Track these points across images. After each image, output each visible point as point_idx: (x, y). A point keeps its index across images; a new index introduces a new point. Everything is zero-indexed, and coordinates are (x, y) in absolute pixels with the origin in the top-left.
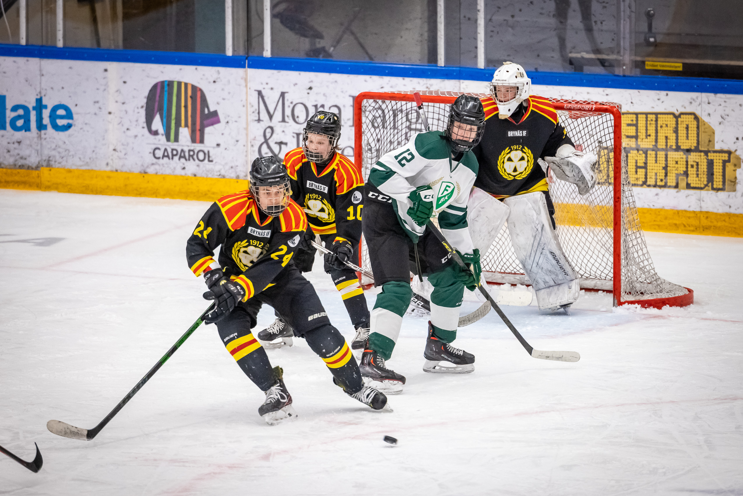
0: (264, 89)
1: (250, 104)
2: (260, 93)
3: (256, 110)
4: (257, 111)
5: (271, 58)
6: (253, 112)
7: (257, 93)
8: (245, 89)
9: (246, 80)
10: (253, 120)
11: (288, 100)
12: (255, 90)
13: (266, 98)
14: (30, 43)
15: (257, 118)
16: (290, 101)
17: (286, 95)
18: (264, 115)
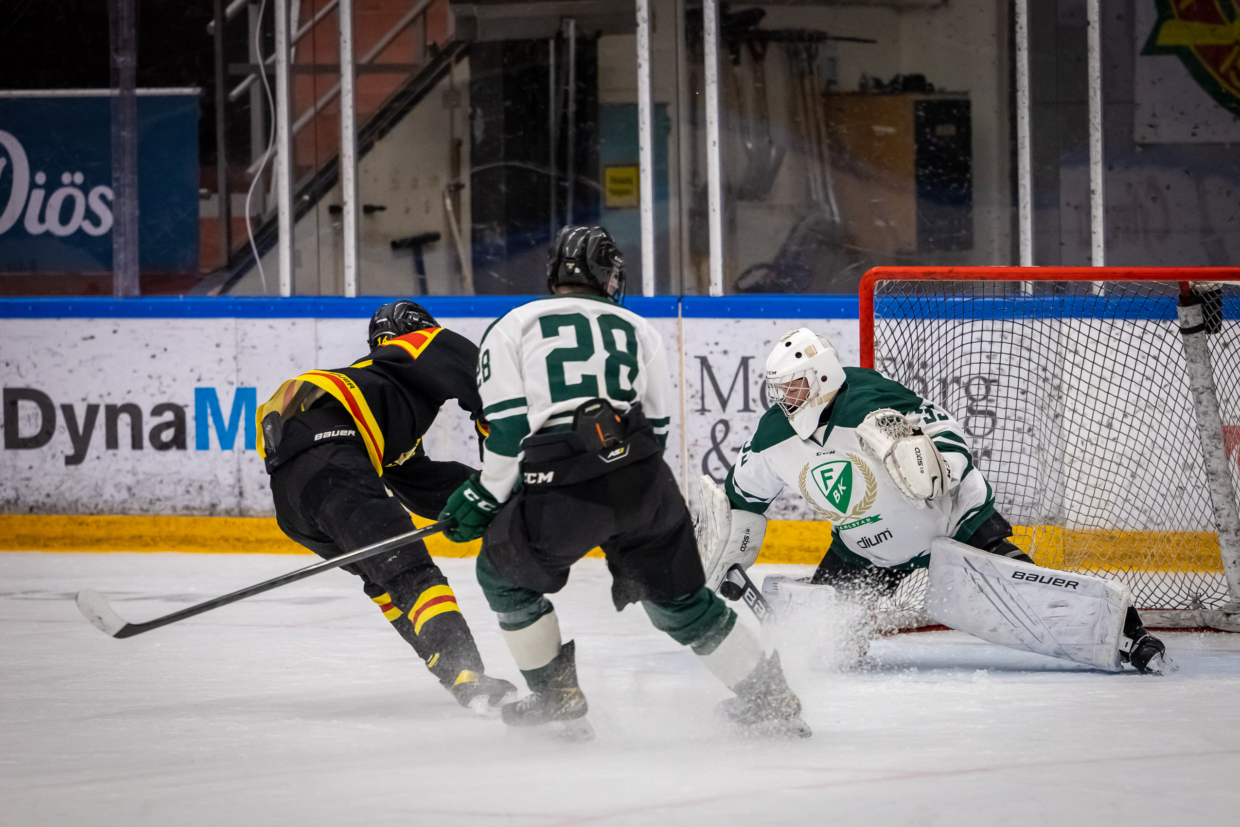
0: (711, 353)
1: (687, 381)
2: (704, 361)
3: (697, 392)
4: (700, 394)
5: (722, 297)
6: (693, 397)
7: (698, 360)
8: (677, 355)
9: (679, 339)
10: (692, 410)
11: (754, 371)
12: (696, 357)
13: (714, 370)
14: (297, 293)
15: (699, 407)
16: (758, 373)
17: (751, 362)
18: (712, 401)
